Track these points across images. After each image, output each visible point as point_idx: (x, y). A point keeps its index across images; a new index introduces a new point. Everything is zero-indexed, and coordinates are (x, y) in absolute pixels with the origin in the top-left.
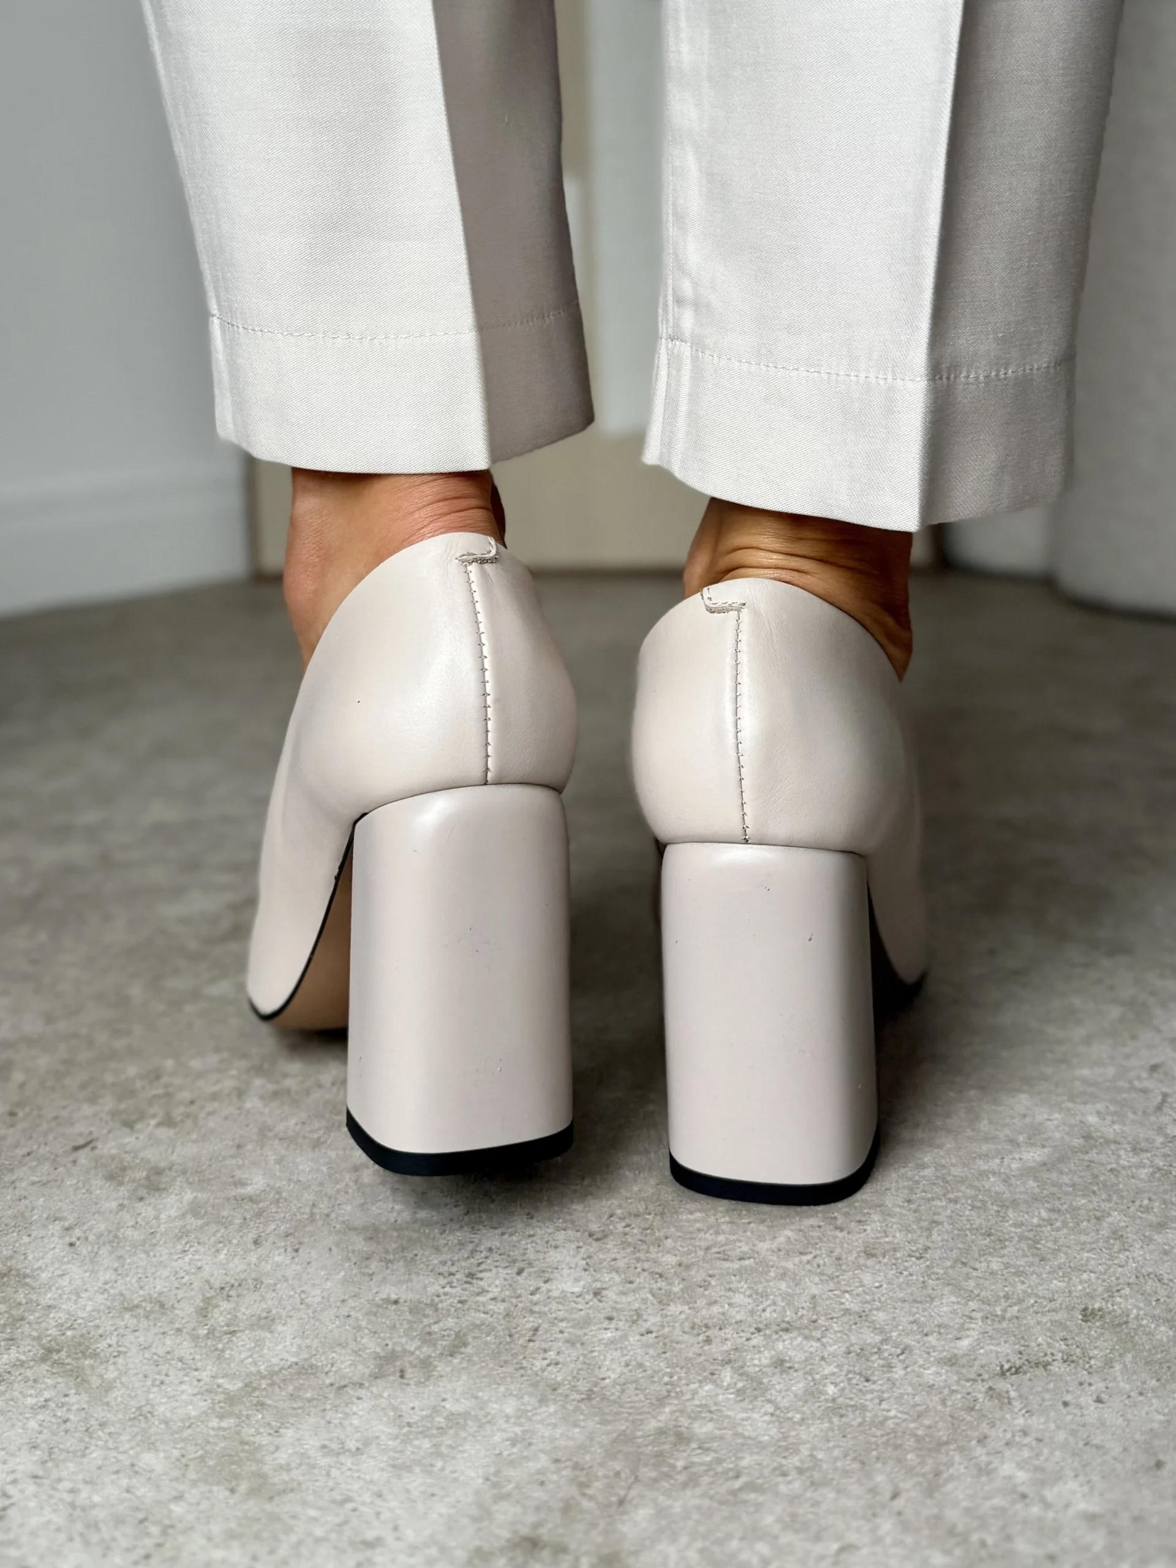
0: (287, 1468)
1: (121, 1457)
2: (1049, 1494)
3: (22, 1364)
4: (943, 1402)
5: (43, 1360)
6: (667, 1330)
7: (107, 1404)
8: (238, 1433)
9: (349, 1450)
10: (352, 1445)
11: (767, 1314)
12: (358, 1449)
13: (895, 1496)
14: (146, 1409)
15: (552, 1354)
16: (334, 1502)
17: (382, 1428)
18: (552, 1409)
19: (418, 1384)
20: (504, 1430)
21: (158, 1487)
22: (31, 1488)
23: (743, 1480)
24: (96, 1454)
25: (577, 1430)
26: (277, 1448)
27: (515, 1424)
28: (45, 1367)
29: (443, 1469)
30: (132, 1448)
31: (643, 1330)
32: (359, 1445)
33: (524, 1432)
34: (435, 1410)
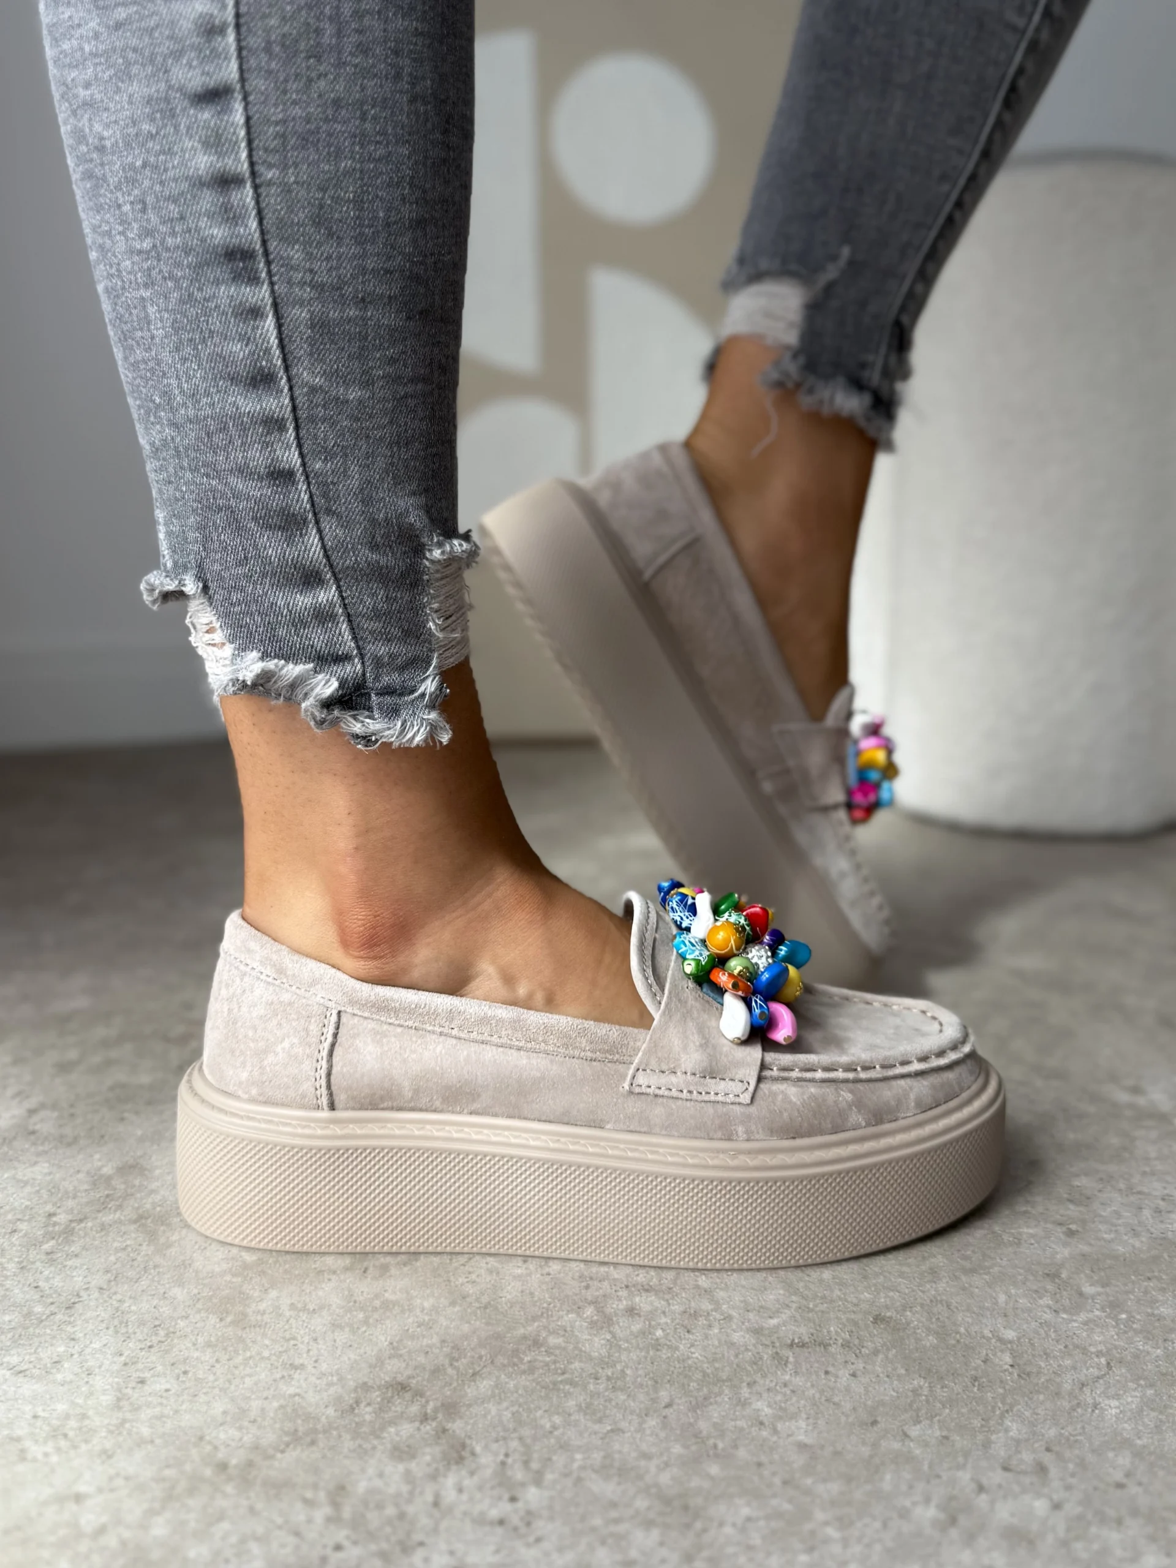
0: (264, 1313)
1: (159, 1287)
2: (779, 1426)
3: (120, 1222)
4: (737, 1356)
5: (135, 1222)
6: (562, 1275)
7: (165, 1255)
8: (241, 1286)
9: (308, 1310)
10: (311, 1307)
11: (639, 1278)
12: (314, 1310)
13: (668, 1406)
14: (187, 1262)
15: (473, 1277)
16: (284, 1338)
17: (336, 1301)
18: (457, 1309)
19: (375, 1278)
20: (417, 1317)
21: (175, 1309)
22: (96, 1295)
23: (566, 1376)
24: (144, 1283)
25: (467, 1325)
26: (261, 1300)
27: (427, 1314)
28: (133, 1227)
29: (365, 1332)
30: (169, 1283)
31: (545, 1272)
32: (316, 1308)
33: (429, 1320)
34: (377, 1296)
